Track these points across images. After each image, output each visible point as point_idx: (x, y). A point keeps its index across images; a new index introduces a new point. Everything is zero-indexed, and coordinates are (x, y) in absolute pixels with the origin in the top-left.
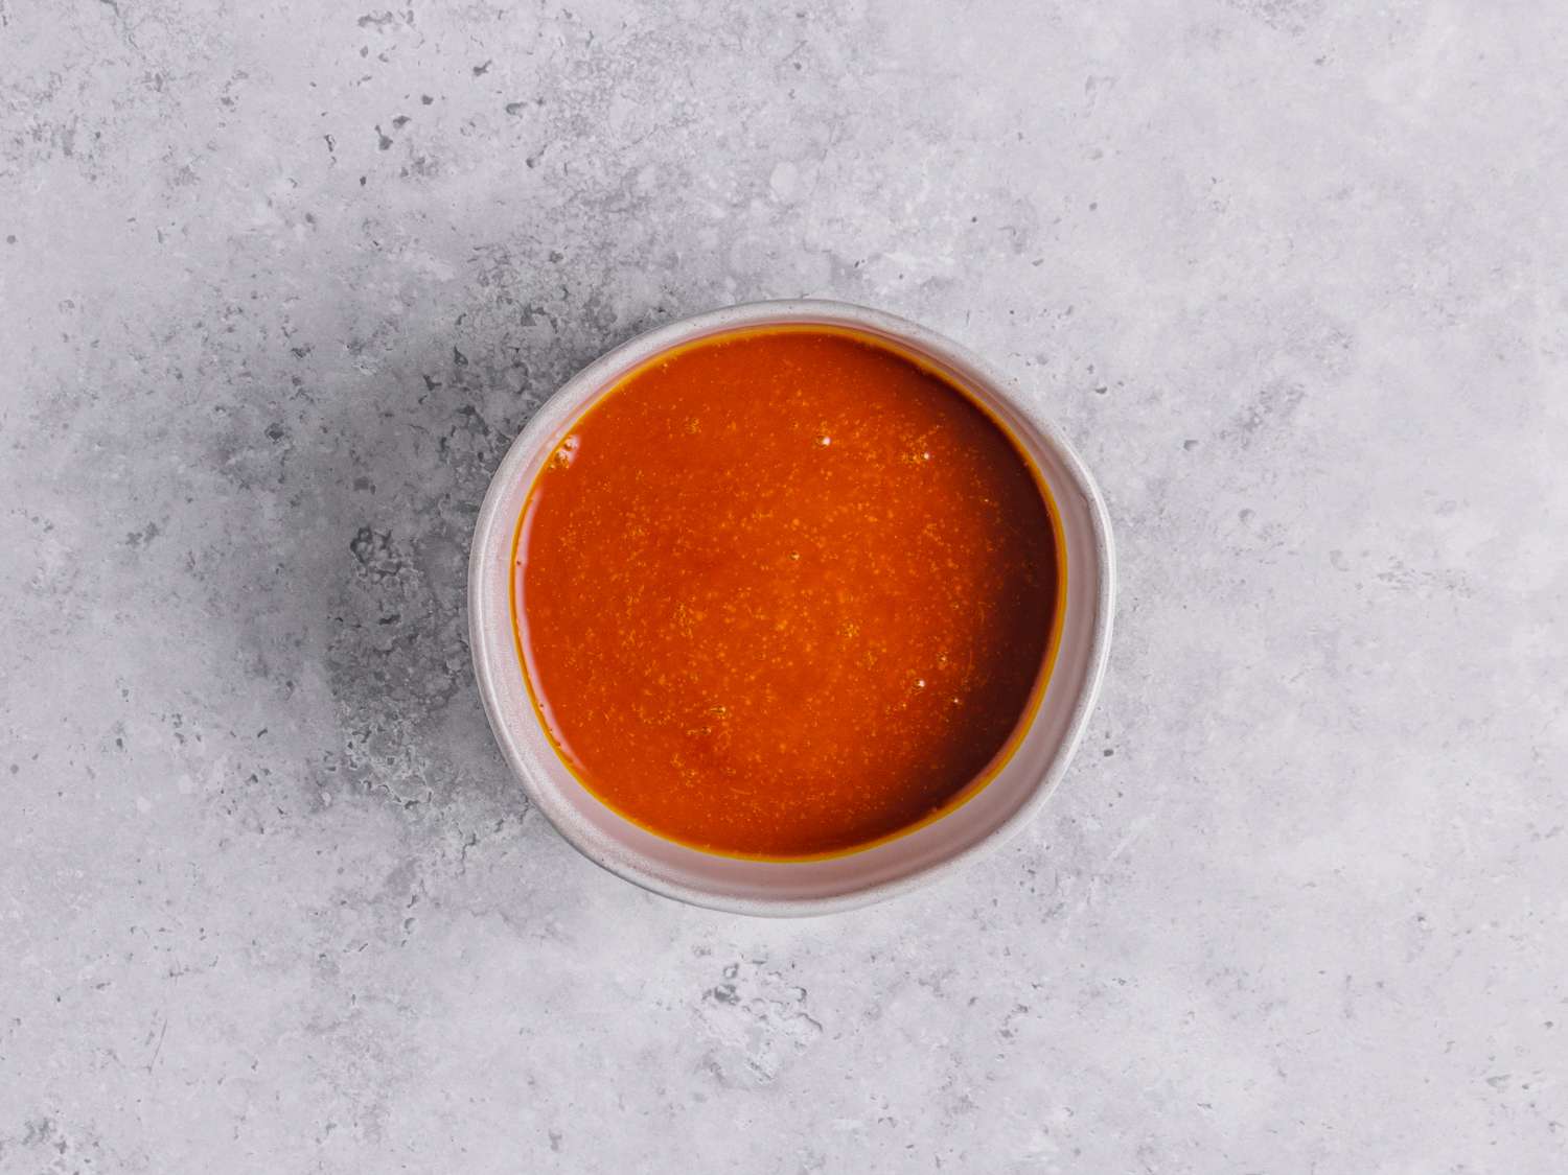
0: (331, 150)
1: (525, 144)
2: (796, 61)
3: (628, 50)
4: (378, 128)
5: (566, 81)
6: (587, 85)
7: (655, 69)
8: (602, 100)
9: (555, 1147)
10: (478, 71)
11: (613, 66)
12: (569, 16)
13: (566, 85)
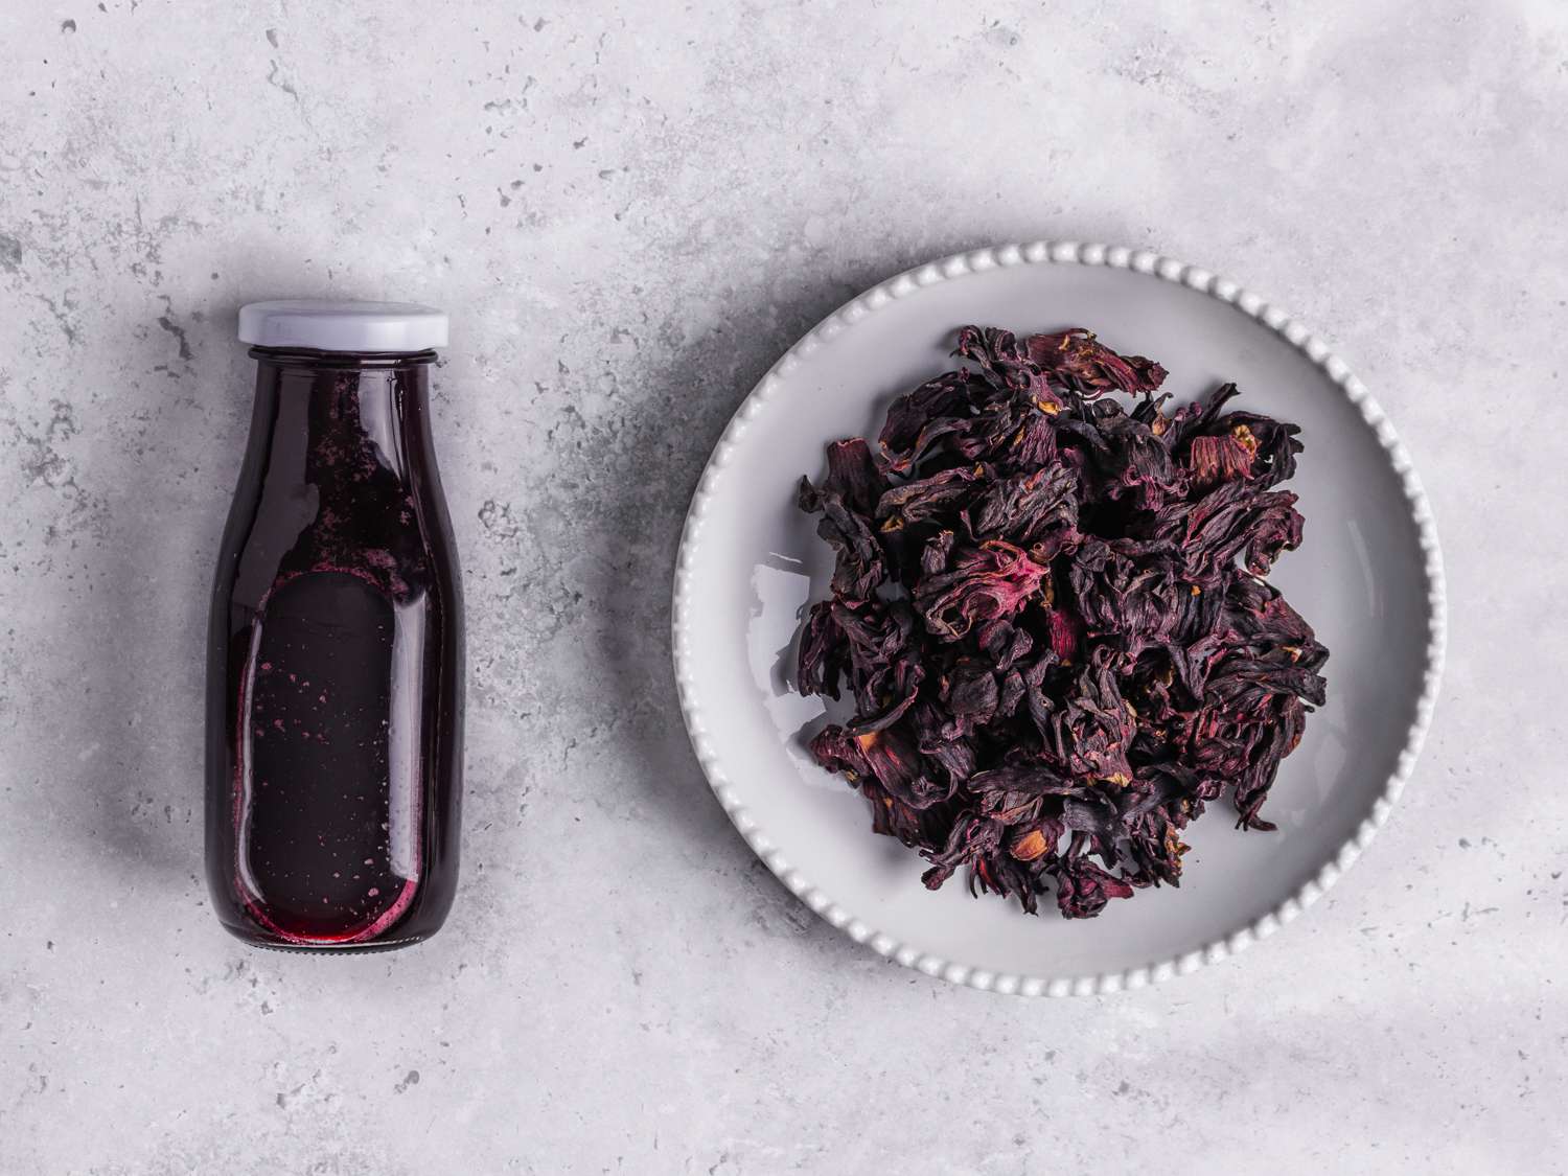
0: (463, 206)
1: (614, 202)
2: (824, 137)
3: (694, 128)
4: (499, 190)
5: (646, 154)
6: (662, 156)
7: (715, 143)
8: (674, 168)
9: (637, 982)
10: (578, 145)
11: (682, 142)
12: (648, 102)
13: (645, 156)
